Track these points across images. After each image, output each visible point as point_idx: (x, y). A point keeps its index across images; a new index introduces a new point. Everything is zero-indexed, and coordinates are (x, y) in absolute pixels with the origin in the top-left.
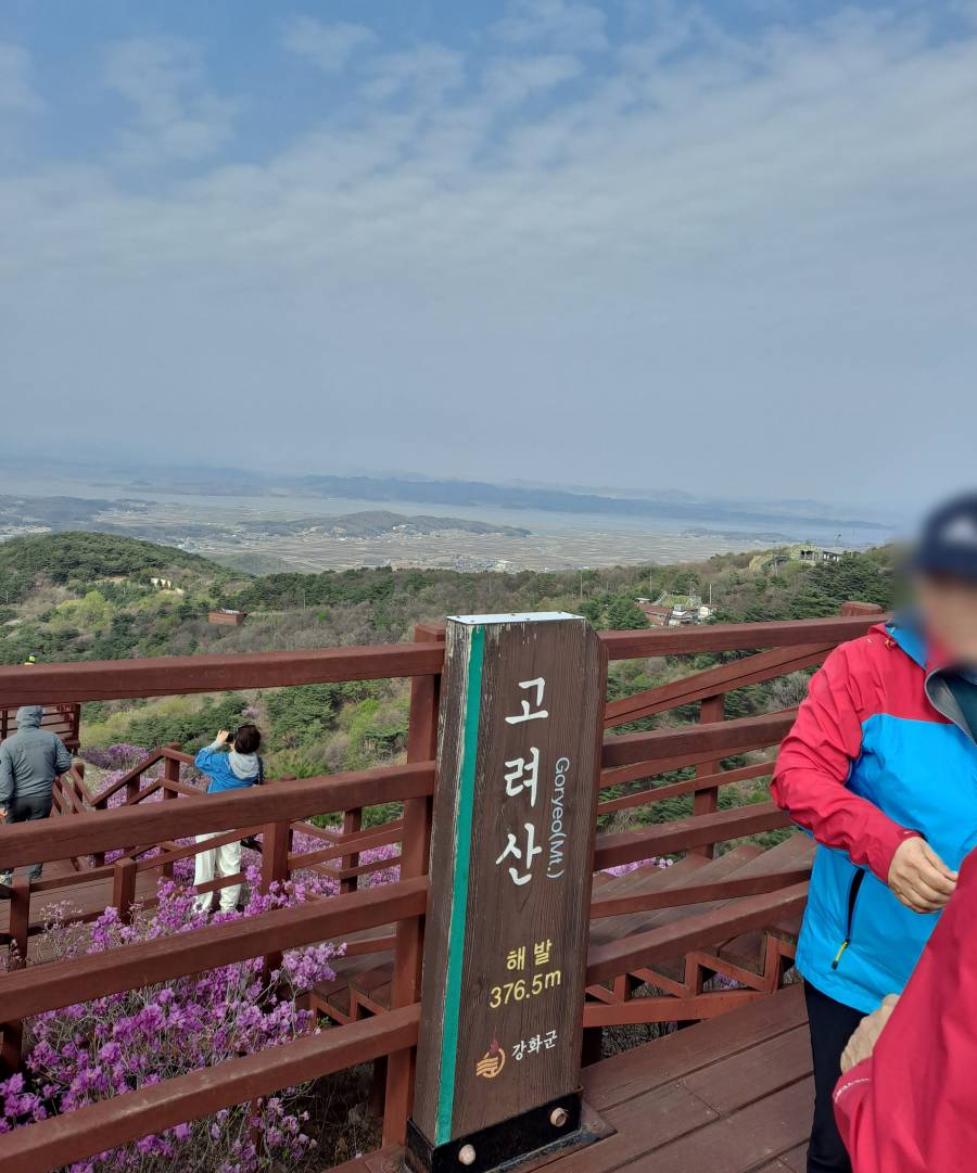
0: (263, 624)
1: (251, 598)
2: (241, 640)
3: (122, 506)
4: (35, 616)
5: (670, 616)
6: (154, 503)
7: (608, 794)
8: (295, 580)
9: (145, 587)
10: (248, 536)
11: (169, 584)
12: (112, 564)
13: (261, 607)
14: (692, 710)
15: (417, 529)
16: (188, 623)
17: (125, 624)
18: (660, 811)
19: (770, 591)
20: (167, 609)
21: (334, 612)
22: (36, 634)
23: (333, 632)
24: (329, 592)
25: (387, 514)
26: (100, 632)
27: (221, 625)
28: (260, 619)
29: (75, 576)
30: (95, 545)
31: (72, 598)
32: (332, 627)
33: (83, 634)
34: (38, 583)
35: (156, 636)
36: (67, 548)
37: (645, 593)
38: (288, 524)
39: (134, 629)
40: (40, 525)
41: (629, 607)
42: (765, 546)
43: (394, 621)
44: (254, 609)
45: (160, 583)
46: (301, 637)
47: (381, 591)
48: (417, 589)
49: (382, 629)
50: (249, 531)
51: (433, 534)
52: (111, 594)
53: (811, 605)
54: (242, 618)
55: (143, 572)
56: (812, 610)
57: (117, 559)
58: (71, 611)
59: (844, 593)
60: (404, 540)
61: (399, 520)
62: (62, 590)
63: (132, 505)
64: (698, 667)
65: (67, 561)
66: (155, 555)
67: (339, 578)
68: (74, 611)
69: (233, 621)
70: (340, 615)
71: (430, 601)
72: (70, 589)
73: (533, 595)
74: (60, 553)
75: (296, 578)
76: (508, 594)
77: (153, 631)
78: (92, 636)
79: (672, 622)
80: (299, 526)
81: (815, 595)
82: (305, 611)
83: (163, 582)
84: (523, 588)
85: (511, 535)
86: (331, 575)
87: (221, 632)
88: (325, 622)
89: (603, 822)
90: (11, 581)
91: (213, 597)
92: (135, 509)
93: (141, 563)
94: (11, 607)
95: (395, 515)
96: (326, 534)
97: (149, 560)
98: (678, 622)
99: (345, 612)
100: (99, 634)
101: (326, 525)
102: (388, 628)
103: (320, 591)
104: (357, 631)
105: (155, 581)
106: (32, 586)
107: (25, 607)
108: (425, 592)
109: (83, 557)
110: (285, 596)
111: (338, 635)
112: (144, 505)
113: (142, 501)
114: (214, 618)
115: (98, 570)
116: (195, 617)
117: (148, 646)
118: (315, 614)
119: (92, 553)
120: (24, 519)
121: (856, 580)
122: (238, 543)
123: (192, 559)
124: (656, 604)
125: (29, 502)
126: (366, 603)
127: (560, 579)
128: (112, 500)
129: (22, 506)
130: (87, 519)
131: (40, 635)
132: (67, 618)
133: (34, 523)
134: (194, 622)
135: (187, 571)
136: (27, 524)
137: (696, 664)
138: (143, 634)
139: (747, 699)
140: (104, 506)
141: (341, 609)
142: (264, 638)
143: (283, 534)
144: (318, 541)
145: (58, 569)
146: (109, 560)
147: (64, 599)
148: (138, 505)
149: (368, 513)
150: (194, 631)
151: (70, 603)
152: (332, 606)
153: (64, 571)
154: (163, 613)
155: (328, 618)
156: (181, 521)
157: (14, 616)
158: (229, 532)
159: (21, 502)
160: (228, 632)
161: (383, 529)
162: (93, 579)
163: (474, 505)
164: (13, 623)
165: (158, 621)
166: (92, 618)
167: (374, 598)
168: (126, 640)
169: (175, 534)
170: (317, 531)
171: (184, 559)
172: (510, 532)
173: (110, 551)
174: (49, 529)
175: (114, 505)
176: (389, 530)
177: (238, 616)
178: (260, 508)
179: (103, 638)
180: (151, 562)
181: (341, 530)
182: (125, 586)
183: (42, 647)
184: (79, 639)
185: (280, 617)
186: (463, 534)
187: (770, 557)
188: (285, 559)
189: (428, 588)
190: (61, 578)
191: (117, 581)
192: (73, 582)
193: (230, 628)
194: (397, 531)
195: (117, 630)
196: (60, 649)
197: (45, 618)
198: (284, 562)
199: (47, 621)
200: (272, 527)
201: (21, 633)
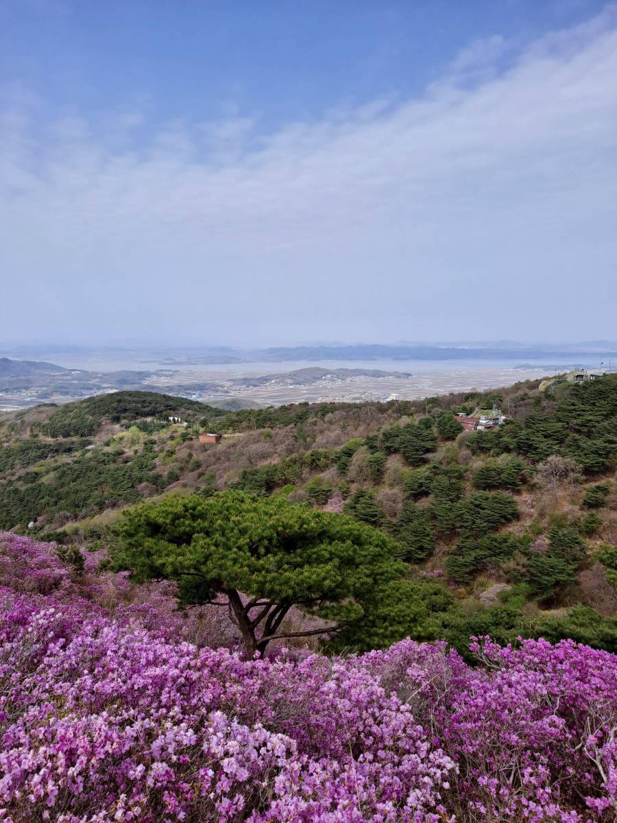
0: (231, 442)
1: (224, 426)
2: (218, 452)
3: (158, 374)
4: (103, 443)
5: (478, 424)
6: (177, 371)
7: (427, 538)
8: (250, 413)
9: (164, 422)
10: (234, 388)
11: (180, 419)
12: (146, 409)
13: (230, 431)
14: (485, 483)
15: (338, 378)
16: (187, 443)
17: (151, 445)
18: (462, 548)
19: (544, 403)
20: (175, 435)
21: (273, 432)
22: (100, 453)
23: (272, 444)
24: (270, 420)
25: (318, 369)
26: (137, 450)
27: (207, 443)
28: (230, 438)
29: (125, 418)
30: (135, 399)
31: (123, 431)
32: (272, 442)
33: (127, 452)
34: (103, 423)
35: (168, 451)
36: (119, 401)
37: (464, 410)
38: (258, 379)
39: (156, 448)
40: (112, 388)
41: (450, 419)
42: (551, 374)
43: (309, 436)
44: (226, 433)
45: (174, 420)
46: (253, 448)
47: (301, 418)
48: (323, 415)
49: (301, 441)
50: (234, 385)
51: (348, 380)
52: (144, 428)
53: (570, 411)
54: (219, 438)
55: (165, 413)
56: (570, 414)
57: (148, 406)
58: (121, 439)
59: (592, 402)
60: (330, 385)
61: (326, 372)
62: (117, 427)
63: (165, 373)
64: (493, 456)
65: (119, 409)
66: (171, 403)
67: (276, 411)
68: (123, 439)
69: (213, 440)
70: (277, 434)
71: (331, 423)
72: (122, 426)
73: (395, 415)
74: (114, 405)
75: (251, 412)
76: (380, 415)
77: (167, 448)
78: (132, 453)
79: (479, 428)
80: (264, 380)
81: (573, 404)
82: (255, 433)
83: (176, 419)
84: (390, 411)
85: (399, 377)
86: (271, 409)
87: (206, 448)
88: (268, 438)
89: (426, 556)
90: (88, 423)
91: (203, 427)
92: (166, 376)
93: (162, 408)
94: (88, 438)
95: (322, 369)
96: (281, 384)
97: (167, 406)
98: (483, 427)
99: (280, 432)
100: (136, 452)
101: (281, 378)
102: (305, 441)
103: (265, 420)
104: (287, 443)
105: (171, 418)
106: (100, 425)
107: (97, 438)
108: (329, 416)
109: (129, 407)
110: (244, 424)
111: (275, 446)
112: (171, 373)
113: (170, 371)
114: (202, 439)
115: (138, 414)
116: (191, 439)
117: (164, 458)
118: (262, 434)
119: (134, 404)
120: (103, 386)
121: (601, 392)
122: (228, 392)
123: (194, 404)
124: (470, 416)
125: (105, 375)
126: (292, 425)
127: (414, 404)
128: (153, 371)
129: (101, 377)
130: (139, 383)
131: (103, 454)
132: (119, 443)
133: (108, 388)
134: (191, 442)
135: (190, 412)
136: (105, 388)
137: (492, 454)
138: (161, 451)
139: (522, 475)
140: (148, 375)
141: (277, 430)
142: (232, 450)
143: (255, 386)
144: (276, 388)
145: (115, 414)
146: (144, 407)
147: (118, 431)
148: (167, 373)
149: (306, 369)
150: (190, 447)
151: (121, 434)
152: (272, 428)
153: (118, 415)
154: (172, 438)
155: (269, 436)
156: (194, 381)
157: (90, 443)
158: (222, 386)
159: (100, 375)
160: (210, 447)
161: (317, 379)
162: (135, 419)
163: (375, 360)
164: (90, 447)
165: (170, 443)
166: (133, 442)
167: (297, 422)
168: (151, 455)
169: (190, 389)
170: (275, 382)
171: (189, 404)
172: (398, 375)
173: (144, 402)
174: (117, 391)
175: (154, 374)
176: (320, 379)
177: (216, 437)
178: (240, 370)
179: (138, 454)
180: (168, 407)
181: (290, 381)
182: (153, 422)
183: (104, 461)
184: (125, 455)
185: (241, 437)
186: (368, 378)
187: (553, 381)
188: (256, 401)
189: (330, 414)
190: (116, 420)
191: (149, 419)
192: (124, 421)
193: (212, 445)
194: (325, 380)
195: (146, 449)
196: (114, 462)
197: (107, 444)
198: (255, 403)
199: (108, 445)
200: (247, 382)
201: (92, 454)
